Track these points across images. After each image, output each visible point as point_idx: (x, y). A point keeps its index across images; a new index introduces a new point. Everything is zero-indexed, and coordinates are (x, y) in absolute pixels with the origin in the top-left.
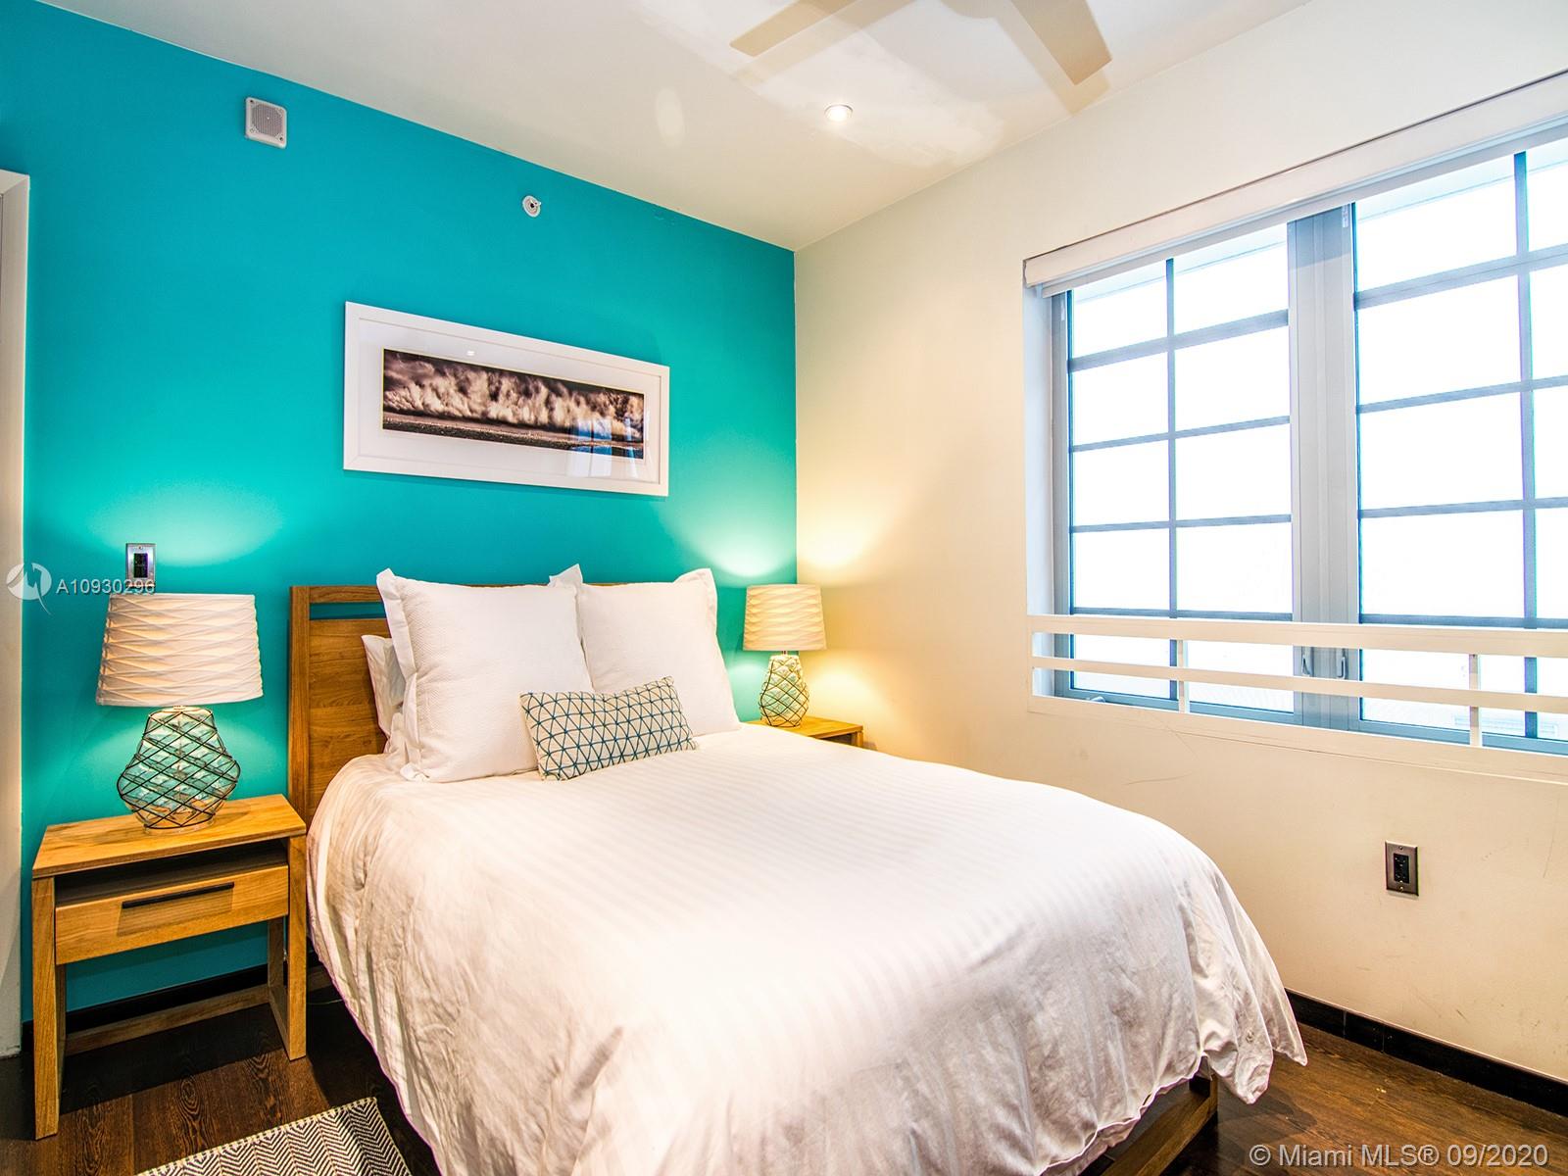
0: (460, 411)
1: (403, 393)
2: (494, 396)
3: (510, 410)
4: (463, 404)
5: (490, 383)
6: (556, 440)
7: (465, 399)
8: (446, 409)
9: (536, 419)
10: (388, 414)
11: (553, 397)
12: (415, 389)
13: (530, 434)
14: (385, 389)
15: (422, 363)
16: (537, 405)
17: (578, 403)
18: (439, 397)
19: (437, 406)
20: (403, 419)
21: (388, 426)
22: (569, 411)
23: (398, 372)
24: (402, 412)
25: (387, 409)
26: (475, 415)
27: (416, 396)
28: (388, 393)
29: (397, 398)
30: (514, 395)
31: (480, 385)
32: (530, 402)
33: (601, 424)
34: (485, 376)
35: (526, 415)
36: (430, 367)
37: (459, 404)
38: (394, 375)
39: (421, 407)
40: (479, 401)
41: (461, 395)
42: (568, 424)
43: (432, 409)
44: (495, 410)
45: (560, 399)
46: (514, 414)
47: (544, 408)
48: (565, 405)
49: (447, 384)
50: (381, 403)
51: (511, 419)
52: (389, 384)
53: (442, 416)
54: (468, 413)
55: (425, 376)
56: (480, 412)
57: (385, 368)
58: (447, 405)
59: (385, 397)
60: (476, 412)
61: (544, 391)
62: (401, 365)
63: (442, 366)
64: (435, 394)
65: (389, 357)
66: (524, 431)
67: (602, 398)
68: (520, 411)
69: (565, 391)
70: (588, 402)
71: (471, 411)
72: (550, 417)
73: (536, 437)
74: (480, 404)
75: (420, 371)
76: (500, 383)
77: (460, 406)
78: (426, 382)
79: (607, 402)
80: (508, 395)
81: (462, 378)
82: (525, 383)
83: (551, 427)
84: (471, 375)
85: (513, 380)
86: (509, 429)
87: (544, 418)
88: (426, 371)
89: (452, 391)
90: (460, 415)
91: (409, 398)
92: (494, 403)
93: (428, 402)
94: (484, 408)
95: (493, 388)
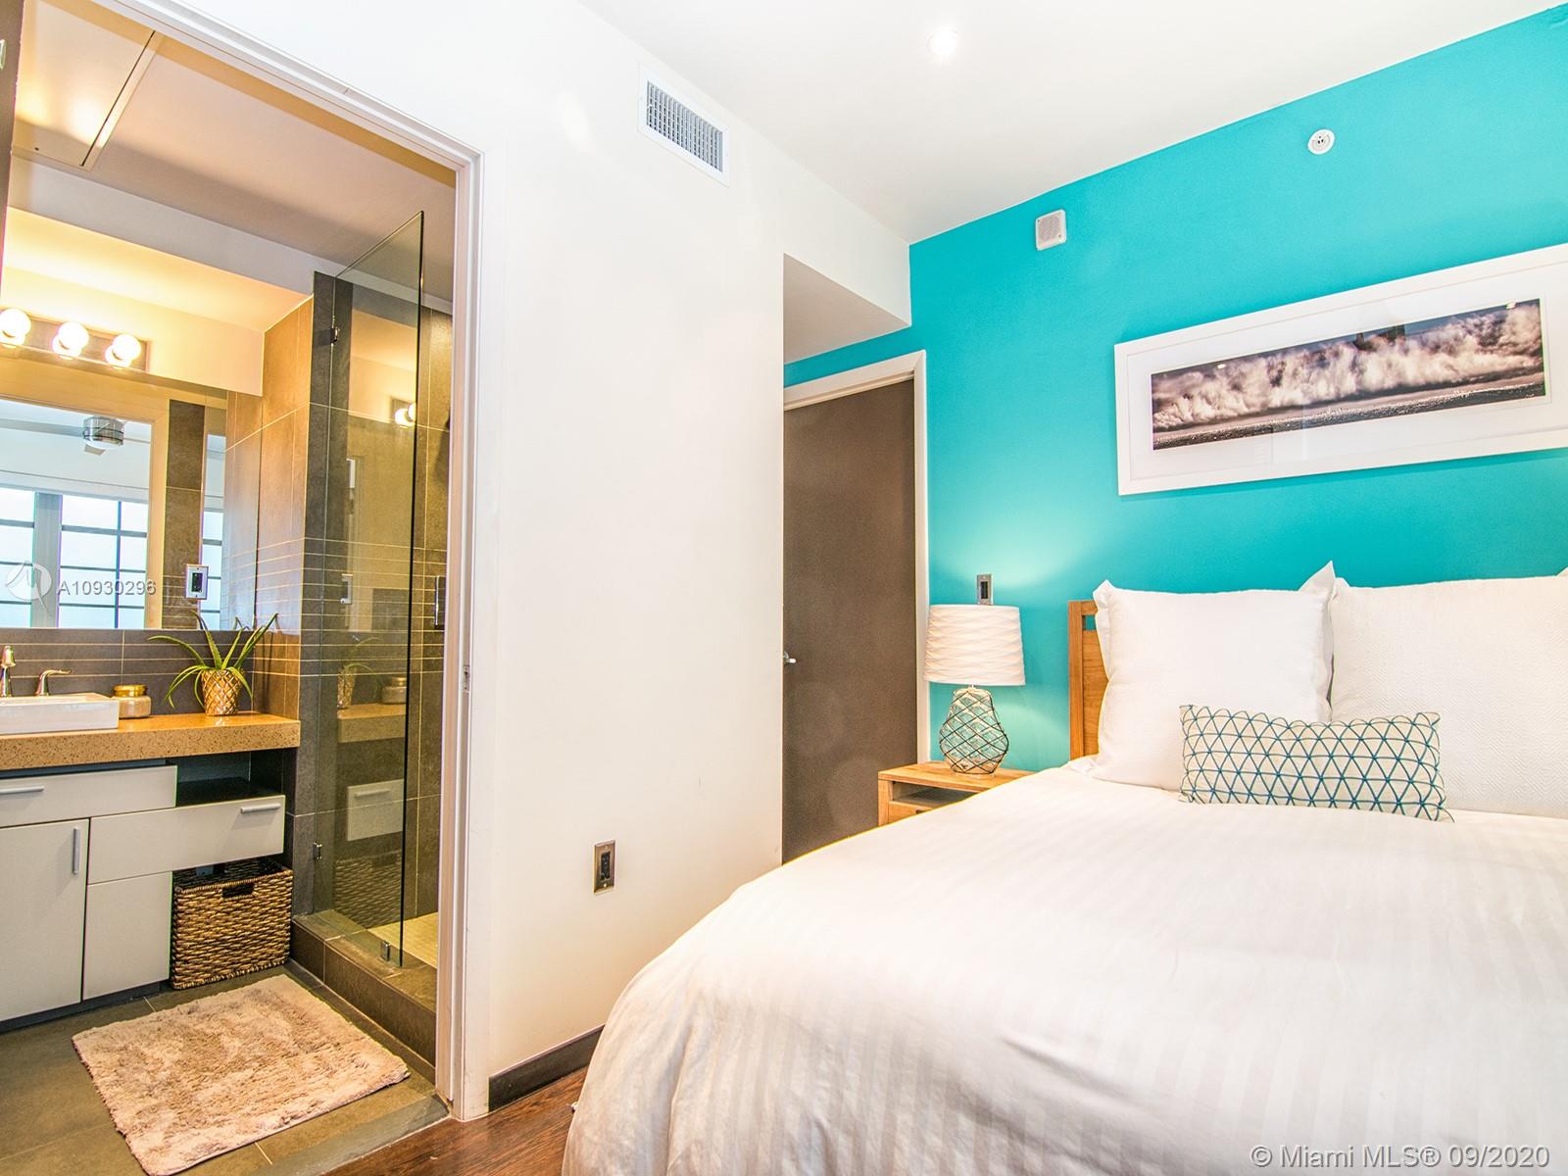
0: (1235, 411)
1: (1171, 410)
2: (1276, 382)
3: (1299, 390)
4: (1238, 402)
5: (1270, 368)
6: (1371, 408)
7: (1240, 396)
8: (1218, 412)
9: (1338, 389)
10: (1157, 434)
11: (1364, 356)
12: (1183, 403)
13: (1329, 412)
14: (1153, 413)
15: (1190, 374)
16: (1338, 372)
17: (1406, 351)
18: (1209, 403)
19: (1207, 411)
20: (1175, 436)
21: (1158, 446)
22: (1390, 366)
23: (1165, 392)
24: (1171, 429)
25: (1156, 430)
26: (1253, 410)
27: (1185, 410)
28: (1156, 415)
29: (1166, 418)
30: (1303, 372)
31: (1258, 374)
32: (1327, 372)
33: (1451, 367)
34: (1263, 363)
35: (1323, 389)
36: (1198, 375)
37: (1233, 403)
38: (1162, 395)
39: (1191, 419)
40: (1257, 392)
41: (1235, 393)
42: (1390, 383)
43: (1203, 417)
44: (1277, 397)
45: (1374, 355)
46: (1305, 393)
47: (1350, 374)
48: (1383, 359)
49: (1217, 387)
50: (1150, 426)
51: (1301, 400)
52: (1158, 405)
53: (1213, 421)
54: (1246, 410)
55: (1194, 386)
56: (1259, 404)
57: (1153, 392)
58: (1218, 408)
59: (1154, 419)
60: (1254, 405)
61: (1348, 353)
62: (1166, 385)
63: (1208, 370)
64: (1204, 401)
65: (1156, 381)
66: (1323, 409)
67: (1449, 332)
68: (1313, 387)
69: (1382, 342)
70: (1424, 344)
71: (1248, 406)
72: (1359, 383)
73: (1345, 412)
74: (1258, 396)
75: (1188, 384)
76: (1283, 363)
77: (1235, 405)
78: (1194, 392)
79: (1461, 333)
80: (1295, 374)
81: (1235, 374)
82: (1318, 354)
83: (1363, 394)
84: (1245, 367)
85: (1302, 354)
86: (1298, 413)
87: (1350, 385)
88: (1194, 381)
89: (1224, 392)
90: (1235, 414)
91: (1178, 414)
92: (1277, 389)
93: (1197, 410)
94: (1263, 399)
95: (1274, 373)
